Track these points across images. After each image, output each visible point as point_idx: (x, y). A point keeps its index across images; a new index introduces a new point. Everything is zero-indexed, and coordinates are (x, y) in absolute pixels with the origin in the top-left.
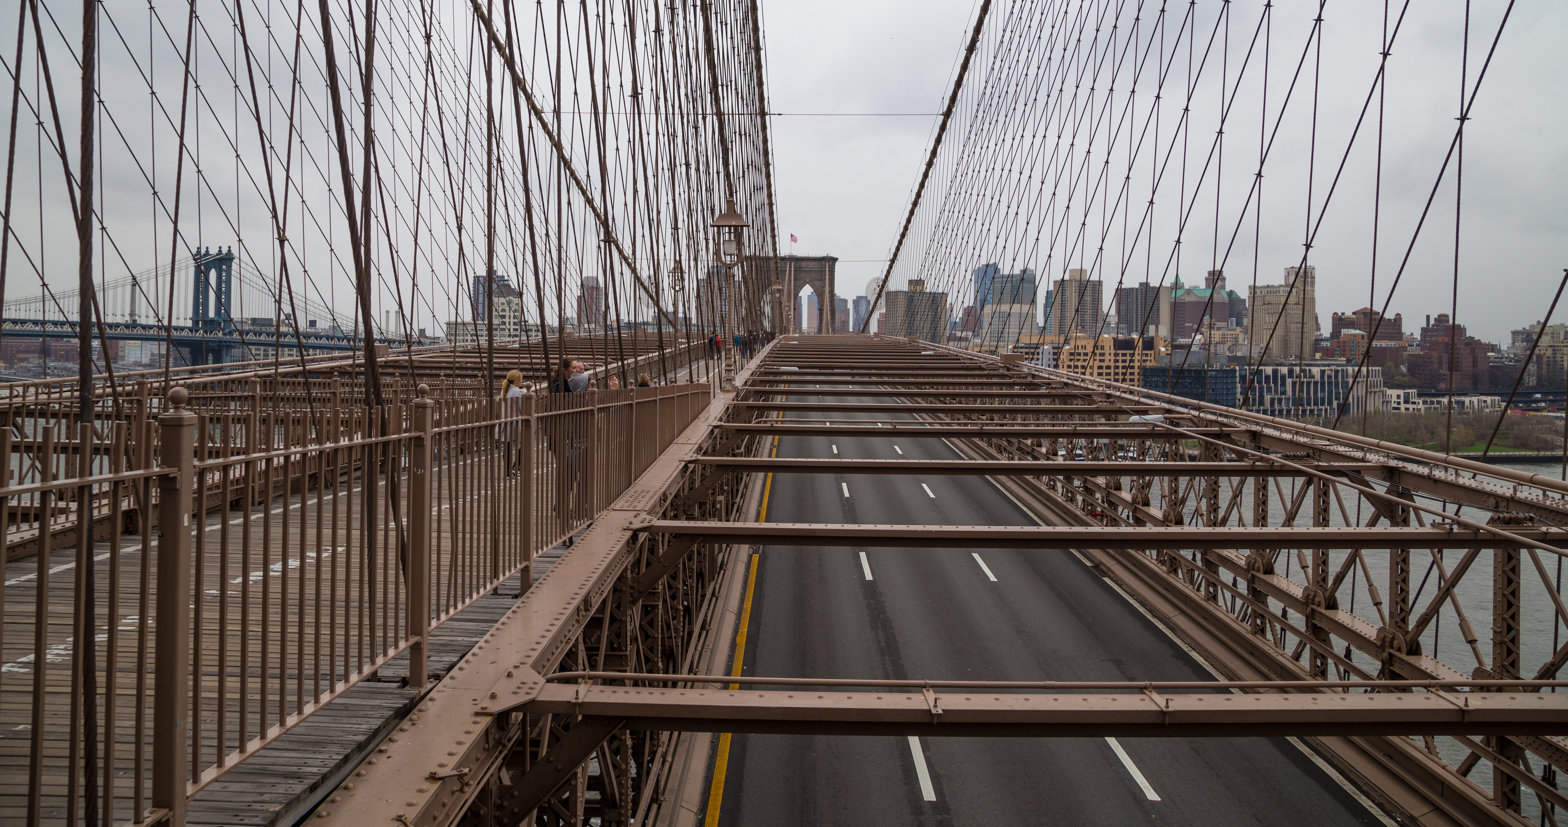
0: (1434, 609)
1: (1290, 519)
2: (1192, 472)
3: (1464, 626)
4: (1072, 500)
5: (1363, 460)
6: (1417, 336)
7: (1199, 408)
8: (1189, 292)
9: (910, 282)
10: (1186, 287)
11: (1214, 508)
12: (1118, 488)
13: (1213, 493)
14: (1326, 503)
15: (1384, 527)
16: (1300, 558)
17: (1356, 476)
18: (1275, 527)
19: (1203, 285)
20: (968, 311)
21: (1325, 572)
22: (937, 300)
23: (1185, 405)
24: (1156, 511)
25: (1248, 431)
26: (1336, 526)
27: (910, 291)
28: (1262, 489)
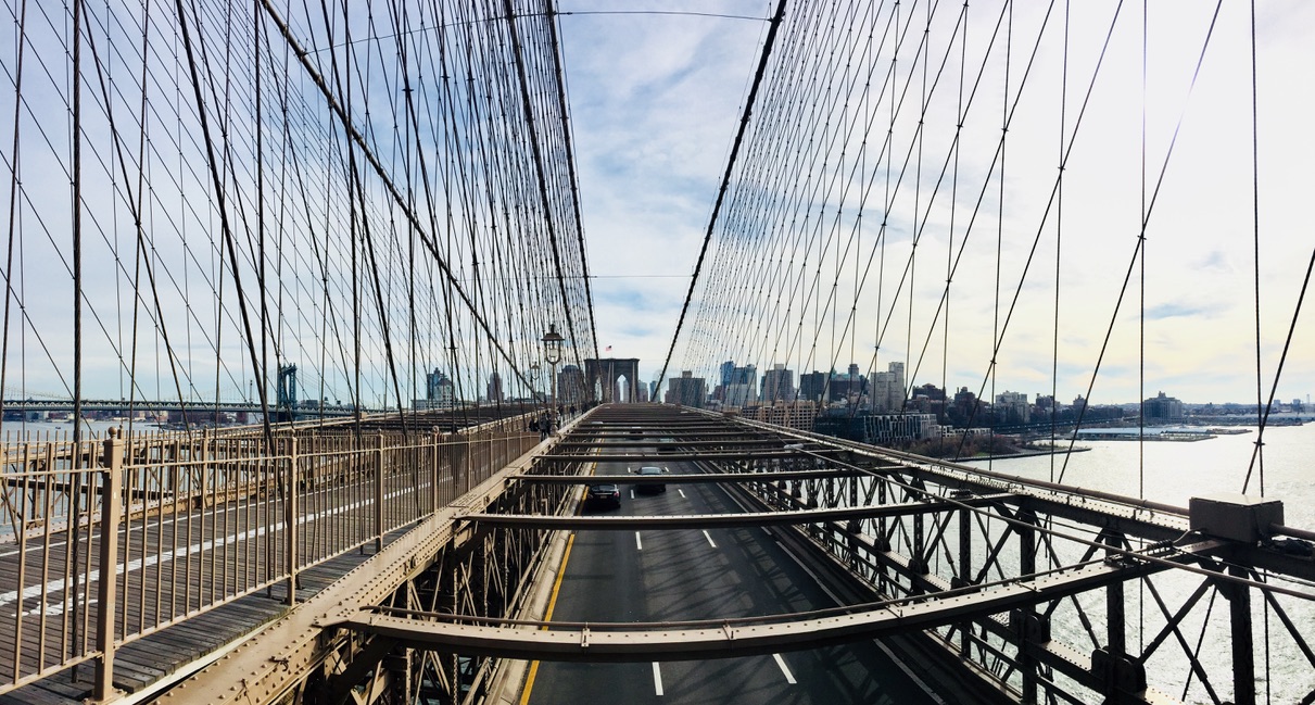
0: (935, 543)
1: (868, 501)
2: (821, 476)
3: (948, 554)
4: (762, 496)
5: (900, 464)
6: (953, 398)
7: (823, 439)
8: (839, 376)
9: (684, 373)
10: (838, 373)
11: (831, 496)
12: (785, 487)
13: (830, 488)
14: (884, 490)
15: (911, 502)
16: (874, 522)
17: (896, 474)
18: (860, 506)
19: (847, 372)
20: (717, 388)
21: (884, 529)
22: (700, 382)
23: (816, 438)
24: (804, 500)
25: (846, 451)
26: (889, 503)
27: (683, 378)
28: (854, 483)
